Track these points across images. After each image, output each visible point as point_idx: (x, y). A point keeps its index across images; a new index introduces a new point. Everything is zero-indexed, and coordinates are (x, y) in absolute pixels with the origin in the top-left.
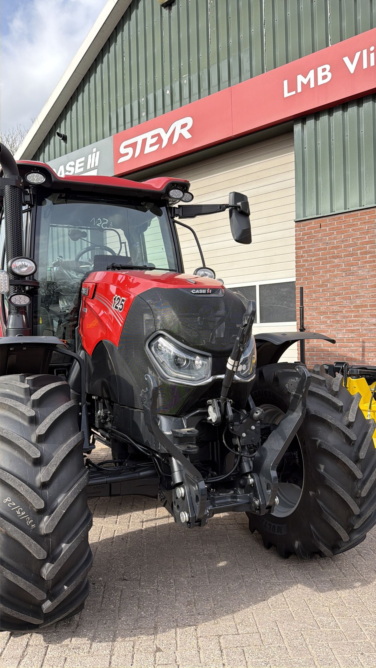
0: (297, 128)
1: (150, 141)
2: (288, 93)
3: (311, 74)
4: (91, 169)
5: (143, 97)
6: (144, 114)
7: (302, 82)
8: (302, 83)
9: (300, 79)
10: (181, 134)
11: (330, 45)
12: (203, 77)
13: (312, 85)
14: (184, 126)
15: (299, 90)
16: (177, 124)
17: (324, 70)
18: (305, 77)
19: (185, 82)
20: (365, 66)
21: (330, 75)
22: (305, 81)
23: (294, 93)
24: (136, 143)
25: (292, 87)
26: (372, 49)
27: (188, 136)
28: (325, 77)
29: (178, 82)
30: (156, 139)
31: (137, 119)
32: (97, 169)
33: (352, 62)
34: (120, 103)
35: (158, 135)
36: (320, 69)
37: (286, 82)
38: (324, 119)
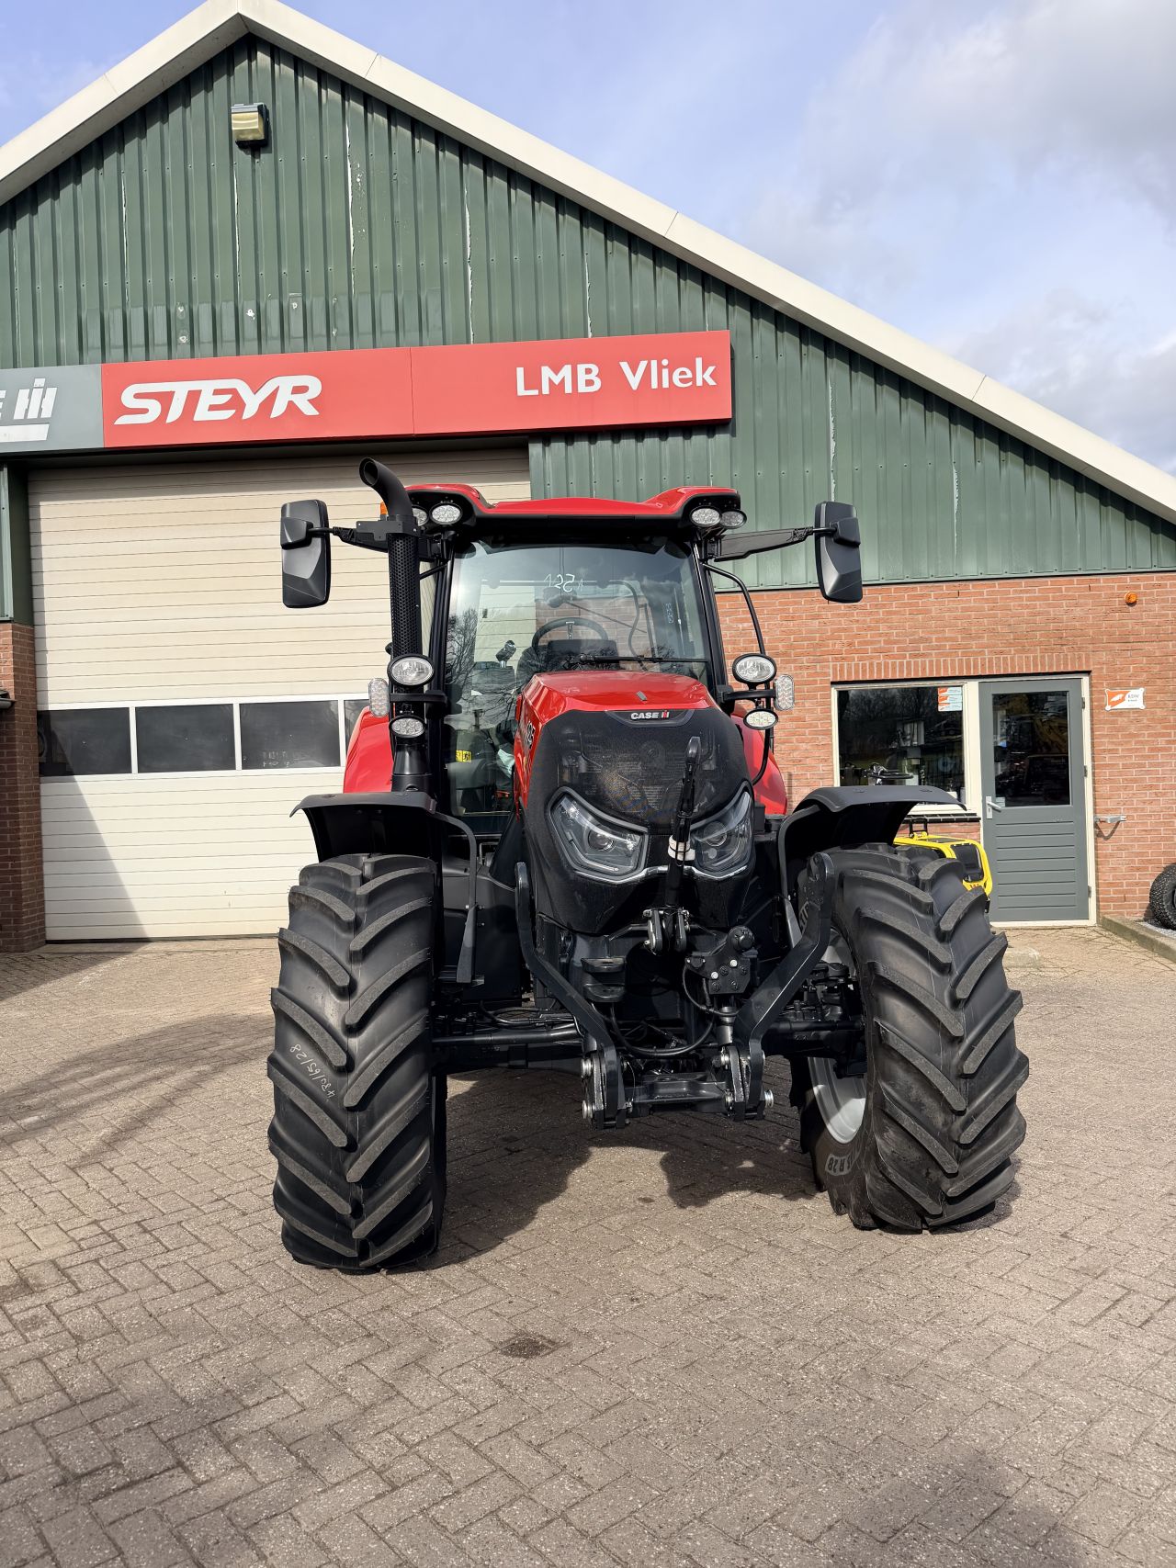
0: (535, 449)
1: (207, 399)
2: (526, 389)
3: (567, 370)
4: (26, 421)
5: (182, 305)
6: (184, 339)
7: (550, 380)
8: (551, 382)
9: (546, 372)
10: (291, 404)
11: (590, 335)
12: (337, 310)
13: (568, 389)
14: (299, 390)
15: (546, 390)
16: (285, 384)
17: (588, 371)
18: (556, 371)
19: (295, 305)
20: (654, 385)
21: (597, 385)
22: (557, 380)
23: (535, 392)
24: (170, 395)
25: (532, 381)
26: (665, 362)
27: (310, 410)
28: (589, 383)
29: (276, 302)
30: (225, 398)
31: (163, 345)
32: (48, 425)
33: (634, 372)
34: (113, 300)
35: (234, 392)
36: (581, 368)
37: (520, 372)
38: (582, 446)
